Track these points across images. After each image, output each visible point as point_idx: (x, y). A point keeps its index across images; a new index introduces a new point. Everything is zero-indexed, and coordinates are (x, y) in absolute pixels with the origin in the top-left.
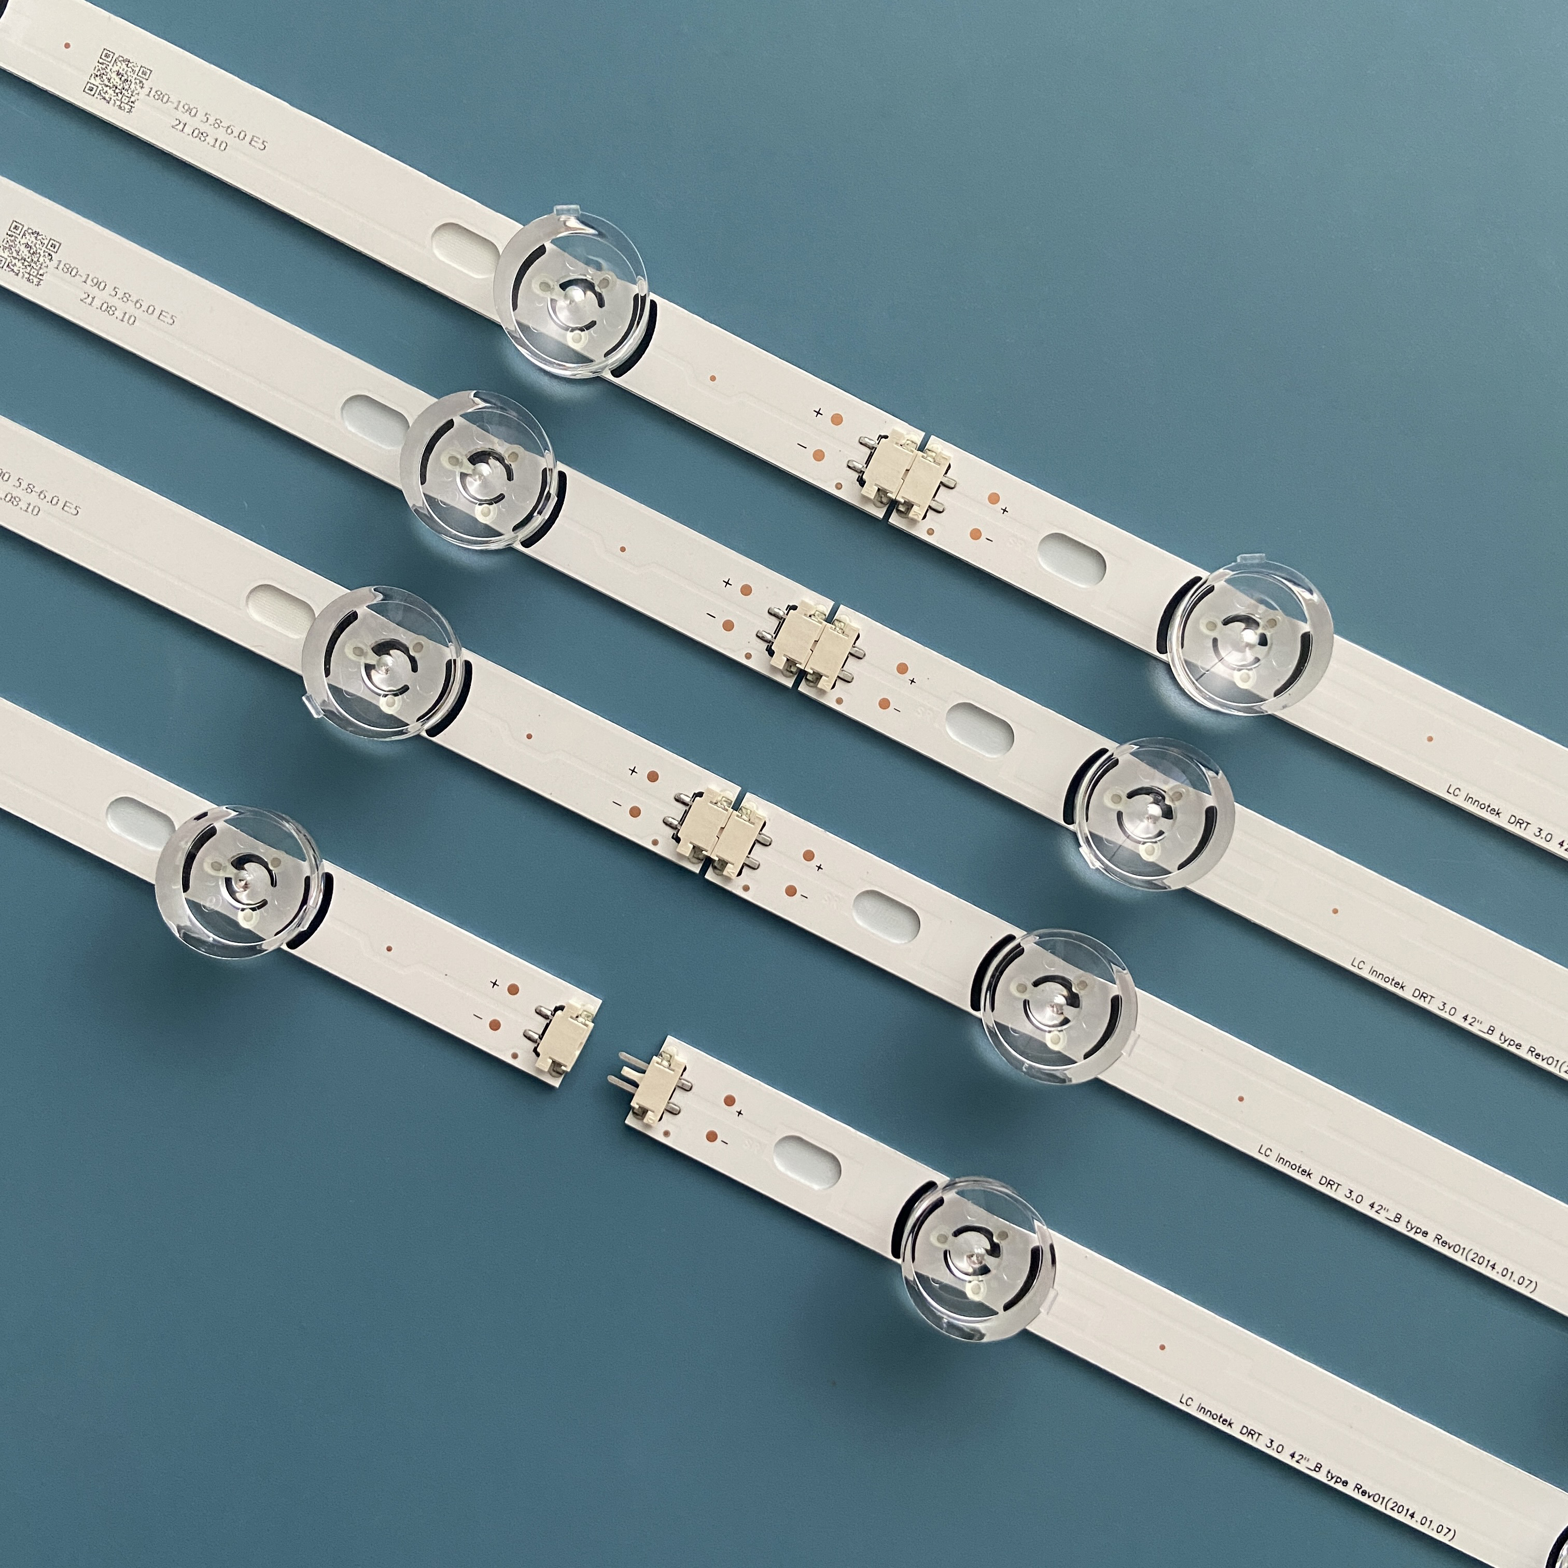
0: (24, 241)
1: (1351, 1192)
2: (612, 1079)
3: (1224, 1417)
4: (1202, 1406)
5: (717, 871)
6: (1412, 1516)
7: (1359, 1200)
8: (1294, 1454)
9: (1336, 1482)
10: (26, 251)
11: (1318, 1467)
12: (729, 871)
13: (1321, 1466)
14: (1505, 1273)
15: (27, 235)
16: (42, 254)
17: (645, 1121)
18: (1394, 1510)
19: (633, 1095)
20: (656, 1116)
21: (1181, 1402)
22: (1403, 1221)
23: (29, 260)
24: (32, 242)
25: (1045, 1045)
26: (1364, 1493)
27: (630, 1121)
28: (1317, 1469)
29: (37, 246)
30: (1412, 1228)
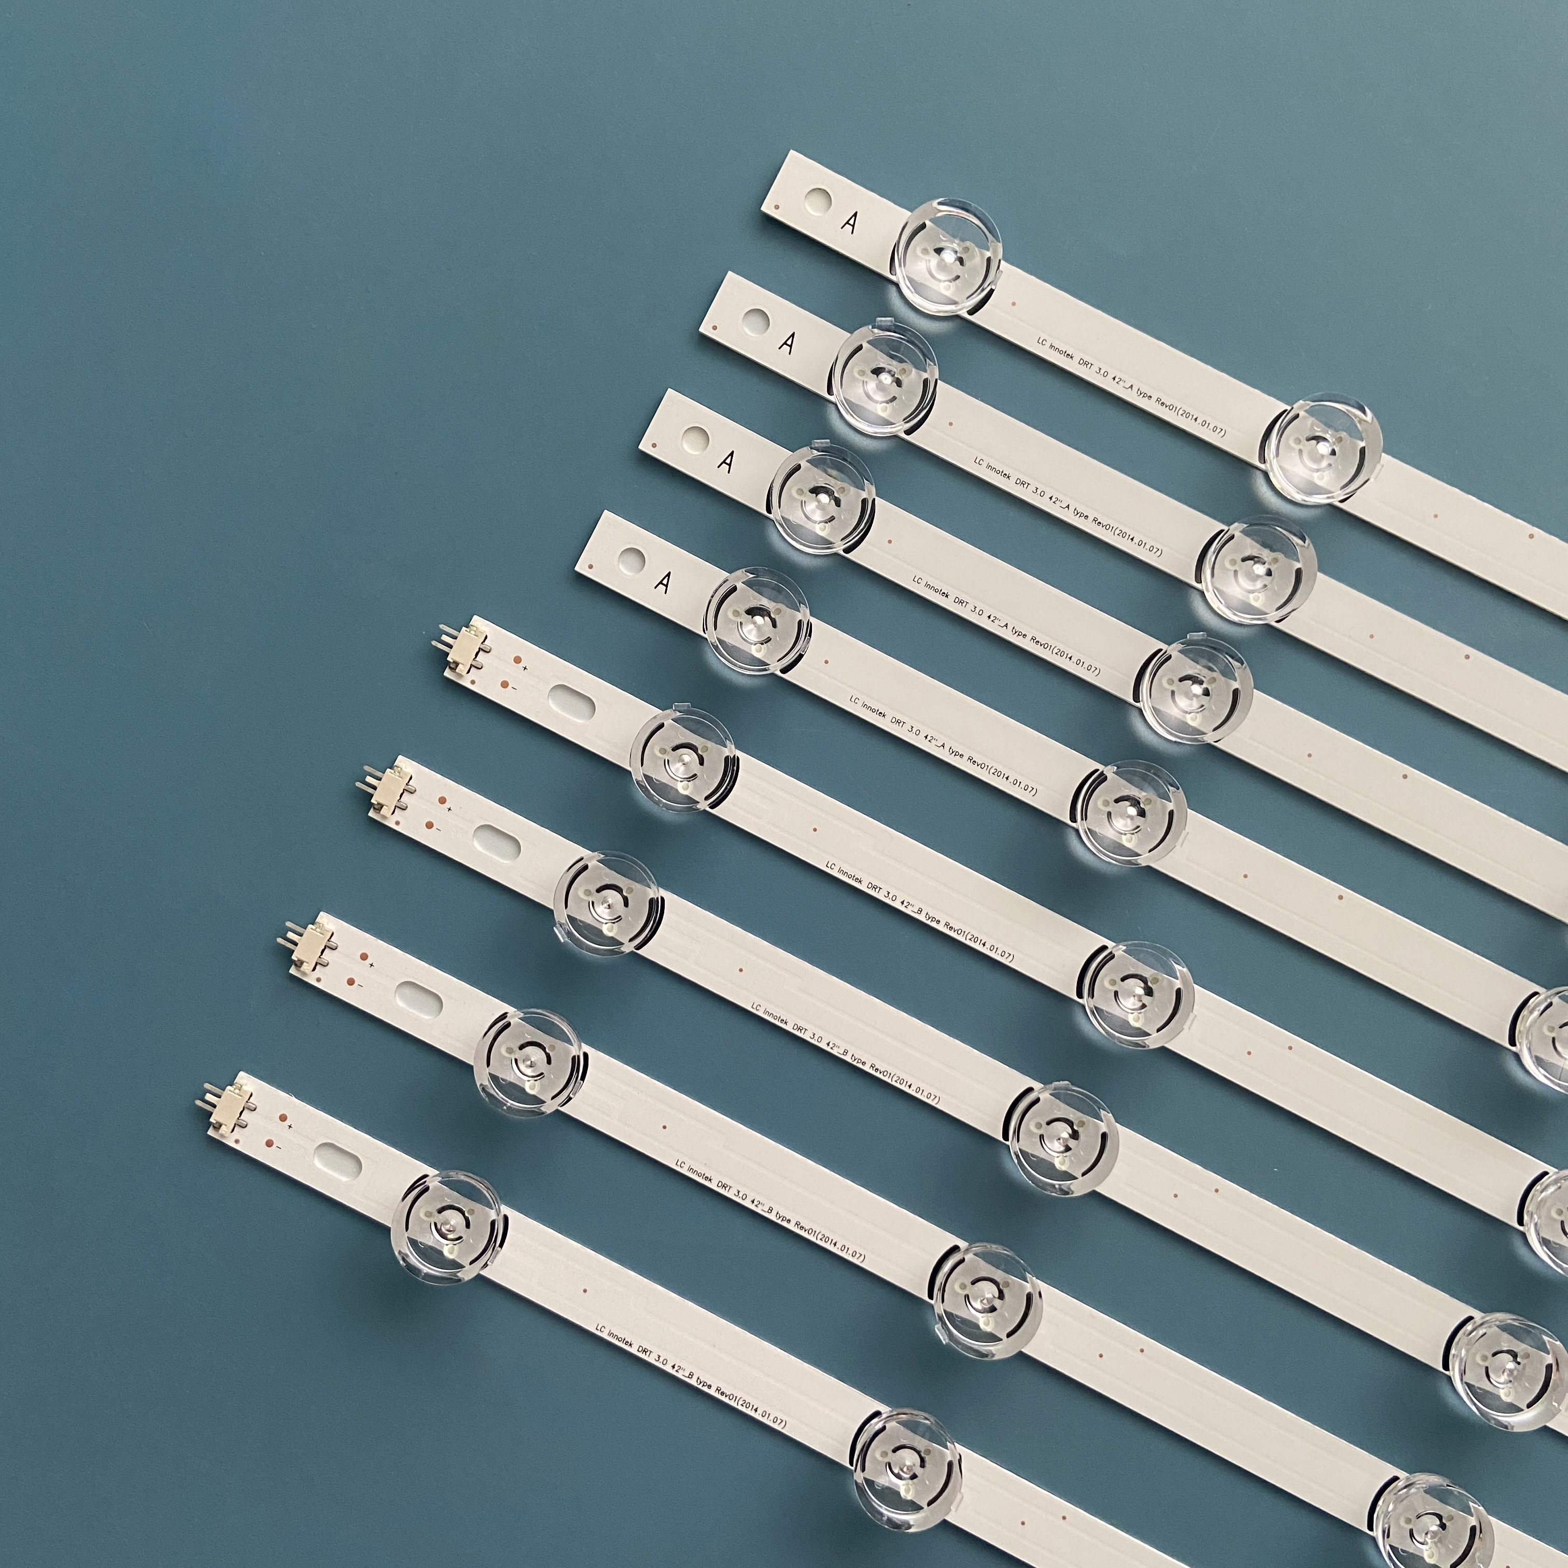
1: (739, 1192)
2: (199, 1103)
3: (626, 1340)
4: (612, 1332)
5: (298, 968)
6: (756, 1410)
7: (744, 1198)
8: (674, 1365)
9: (703, 1385)
11: (691, 1375)
12: (305, 968)
13: (693, 1374)
14: (843, 1249)
17: (220, 1132)
18: (743, 1406)
19: (212, 1113)
20: (228, 1129)
21: (597, 1329)
22: (774, 1212)
25: (524, 1090)
26: (722, 1394)
27: (211, 1132)
28: (690, 1376)
30: (780, 1217)
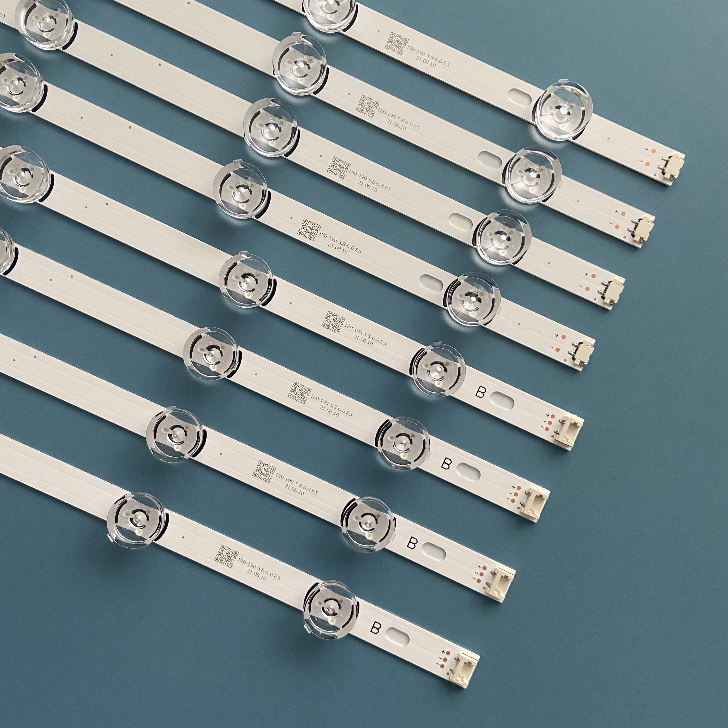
0: (367, 102)
10: (367, 105)
15: (368, 100)
16: (373, 106)
23: (369, 109)
24: (370, 102)
29: (371, 103)
